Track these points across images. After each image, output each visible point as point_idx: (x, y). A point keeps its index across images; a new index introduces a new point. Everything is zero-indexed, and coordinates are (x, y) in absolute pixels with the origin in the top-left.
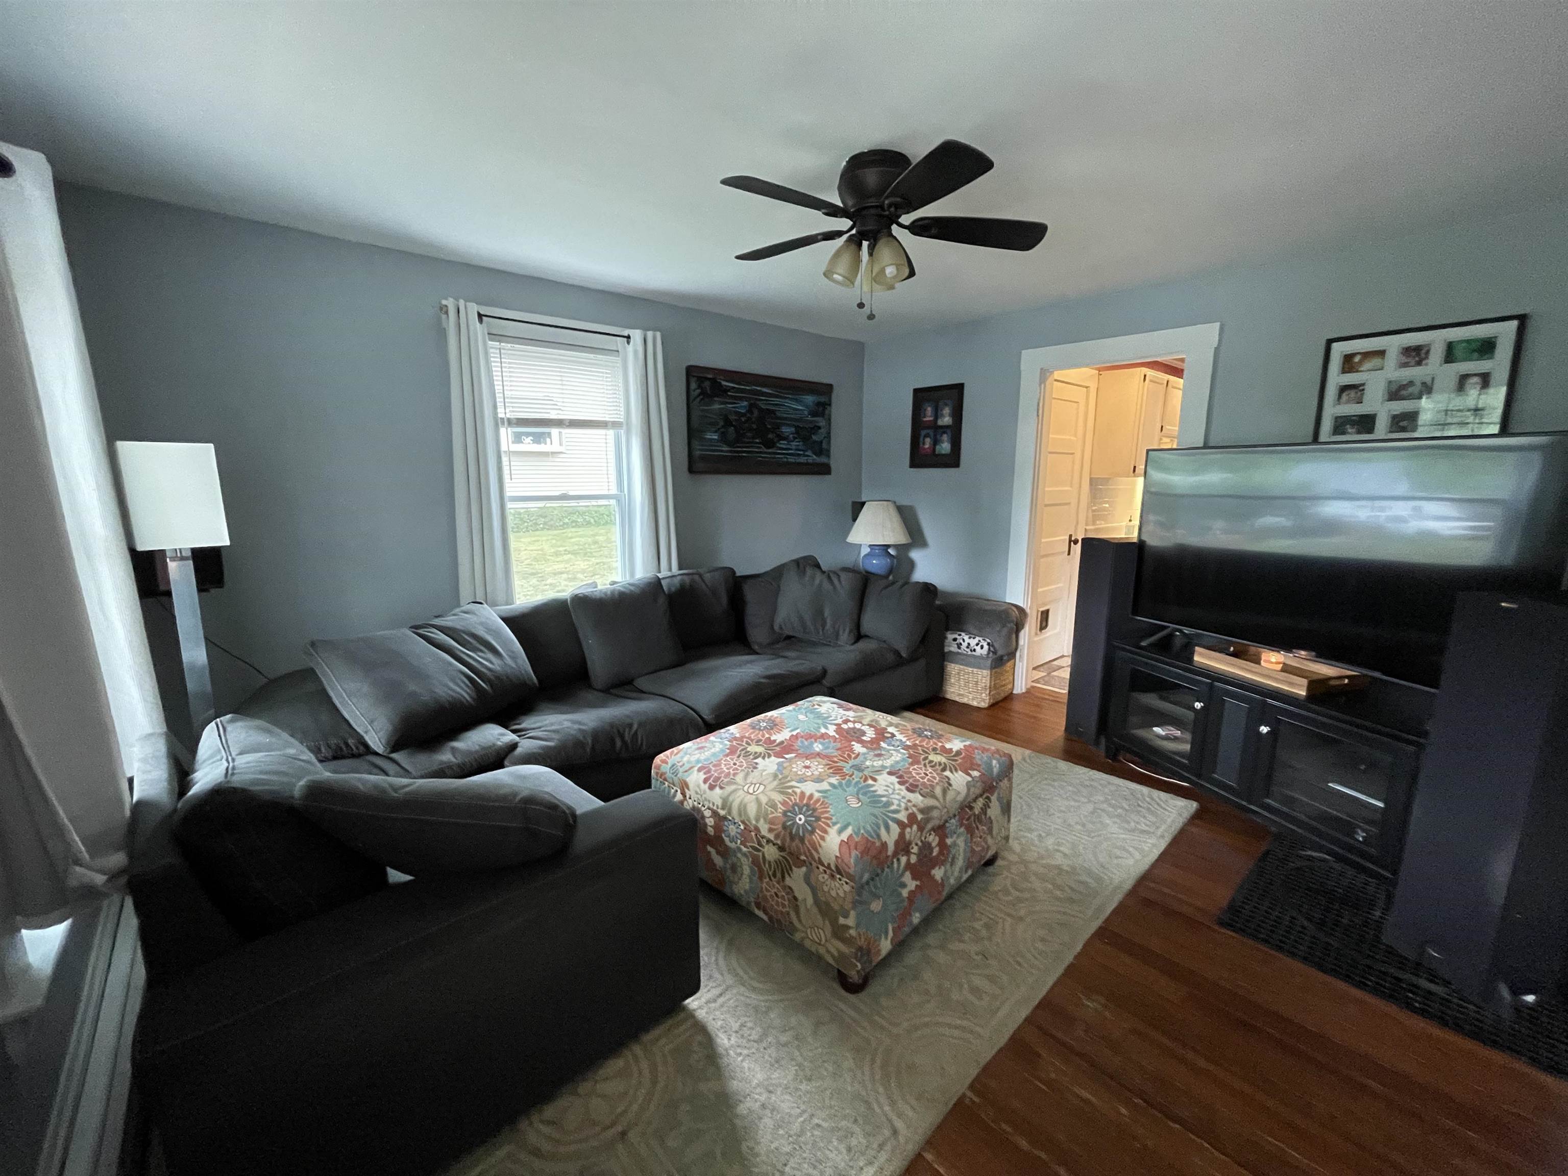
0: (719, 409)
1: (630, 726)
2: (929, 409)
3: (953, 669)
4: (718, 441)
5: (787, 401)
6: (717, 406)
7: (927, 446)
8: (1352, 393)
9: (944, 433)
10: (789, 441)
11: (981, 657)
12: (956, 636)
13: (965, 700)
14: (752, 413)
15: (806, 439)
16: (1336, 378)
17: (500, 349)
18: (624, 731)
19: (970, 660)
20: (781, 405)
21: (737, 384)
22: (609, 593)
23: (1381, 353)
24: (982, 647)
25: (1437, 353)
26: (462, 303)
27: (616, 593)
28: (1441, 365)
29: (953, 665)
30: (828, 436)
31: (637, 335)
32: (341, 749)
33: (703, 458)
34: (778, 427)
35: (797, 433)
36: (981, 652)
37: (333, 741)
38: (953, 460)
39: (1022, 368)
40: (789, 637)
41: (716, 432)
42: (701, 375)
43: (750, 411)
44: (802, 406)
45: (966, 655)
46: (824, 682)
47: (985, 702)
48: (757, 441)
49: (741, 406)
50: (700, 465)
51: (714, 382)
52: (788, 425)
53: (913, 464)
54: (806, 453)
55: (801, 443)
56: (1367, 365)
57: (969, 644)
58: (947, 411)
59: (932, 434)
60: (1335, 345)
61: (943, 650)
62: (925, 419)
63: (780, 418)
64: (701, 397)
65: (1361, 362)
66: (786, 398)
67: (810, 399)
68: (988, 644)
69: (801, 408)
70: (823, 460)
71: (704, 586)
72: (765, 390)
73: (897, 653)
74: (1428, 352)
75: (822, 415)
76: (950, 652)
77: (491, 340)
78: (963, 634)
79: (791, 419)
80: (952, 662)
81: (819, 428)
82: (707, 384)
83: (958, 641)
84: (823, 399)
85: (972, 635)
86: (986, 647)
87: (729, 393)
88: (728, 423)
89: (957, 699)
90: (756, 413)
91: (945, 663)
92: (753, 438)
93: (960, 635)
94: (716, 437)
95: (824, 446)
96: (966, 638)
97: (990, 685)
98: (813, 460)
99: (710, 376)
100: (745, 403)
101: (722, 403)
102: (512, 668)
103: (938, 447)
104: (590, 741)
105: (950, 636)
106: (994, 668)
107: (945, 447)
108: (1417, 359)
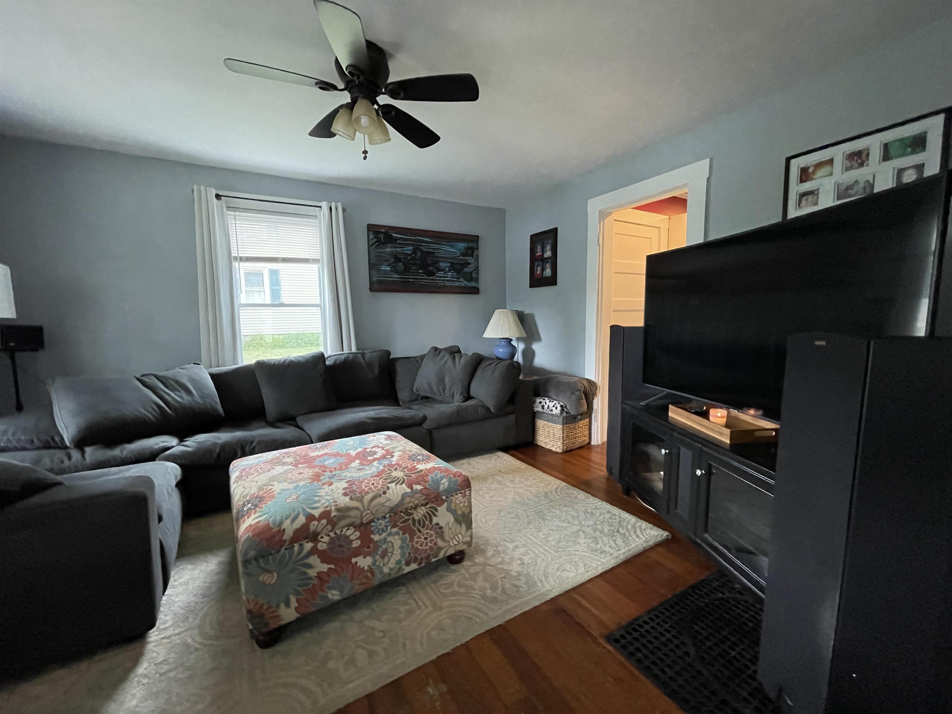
0: (390, 251)
1: (252, 442)
2: (539, 247)
3: (540, 423)
4: (391, 271)
5: (442, 246)
6: (388, 249)
7: (538, 272)
8: (810, 197)
9: (547, 262)
10: (445, 273)
11: (556, 415)
12: (542, 400)
13: (548, 447)
14: (415, 254)
15: (458, 271)
16: (795, 188)
17: (235, 216)
18: (246, 446)
19: (551, 418)
20: (438, 249)
21: (404, 235)
22: (282, 361)
23: (831, 162)
24: (556, 408)
25: (876, 153)
26: (202, 188)
27: (287, 362)
28: (879, 163)
29: (540, 421)
30: (477, 269)
31: (324, 205)
32: (49, 442)
33: (379, 282)
34: (437, 262)
35: (451, 266)
36: (557, 411)
37: (44, 437)
38: (552, 281)
39: (588, 211)
40: (426, 398)
41: (388, 265)
42: (376, 230)
43: (414, 252)
44: (455, 249)
45: (548, 414)
46: (424, 425)
47: (560, 449)
48: (421, 271)
49: (408, 250)
50: (376, 286)
51: (387, 234)
52: (444, 262)
53: (531, 286)
54: (459, 280)
55: (455, 273)
56: (821, 172)
57: (549, 406)
58: (548, 247)
59: (541, 264)
60: (793, 161)
61: (534, 410)
62: (537, 255)
63: (437, 257)
64: (377, 244)
65: (814, 172)
66: (443, 244)
67: (462, 245)
68: (562, 406)
69: (454, 251)
70: (473, 284)
71: (362, 360)
72: (425, 239)
73: (488, 409)
74: (868, 155)
75: (472, 255)
76: (538, 411)
77: (228, 210)
78: (546, 399)
79: (447, 258)
80: (540, 419)
81: (470, 264)
82: (381, 236)
83: (542, 404)
84: (471, 245)
85: (551, 399)
86: (559, 408)
87: (398, 241)
88: (397, 259)
89: (543, 445)
90: (419, 254)
91: (536, 419)
92: (418, 269)
93: (544, 400)
94: (389, 269)
95: (474, 275)
96: (547, 401)
97: (563, 436)
98: (465, 284)
99: (383, 230)
100: (411, 248)
101: (392, 248)
102: (198, 402)
103: (544, 272)
104: (218, 450)
105: (538, 400)
106: (566, 424)
107: (548, 272)
108: (859, 161)
